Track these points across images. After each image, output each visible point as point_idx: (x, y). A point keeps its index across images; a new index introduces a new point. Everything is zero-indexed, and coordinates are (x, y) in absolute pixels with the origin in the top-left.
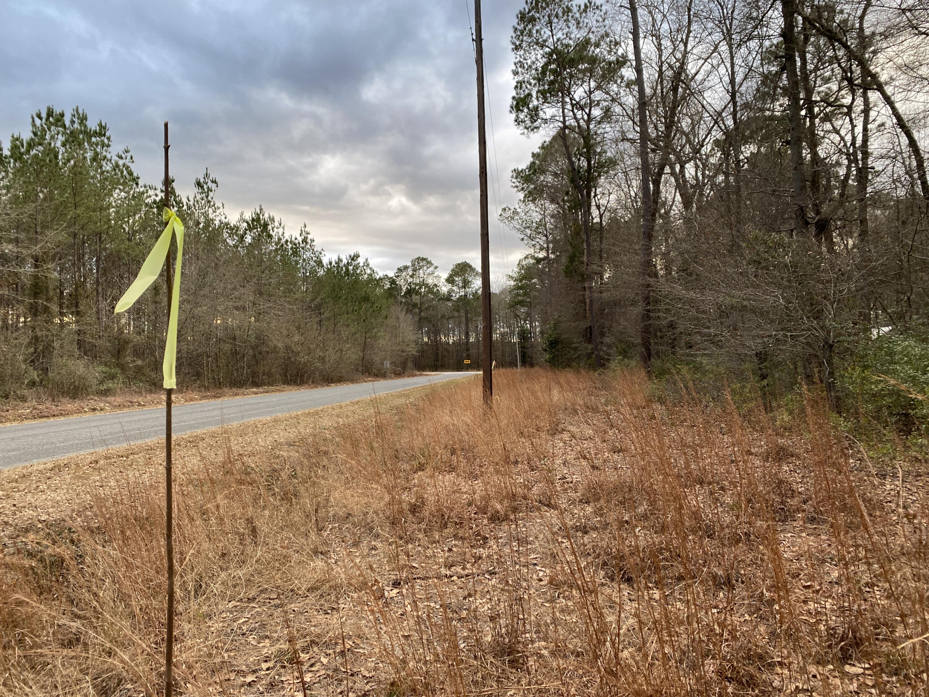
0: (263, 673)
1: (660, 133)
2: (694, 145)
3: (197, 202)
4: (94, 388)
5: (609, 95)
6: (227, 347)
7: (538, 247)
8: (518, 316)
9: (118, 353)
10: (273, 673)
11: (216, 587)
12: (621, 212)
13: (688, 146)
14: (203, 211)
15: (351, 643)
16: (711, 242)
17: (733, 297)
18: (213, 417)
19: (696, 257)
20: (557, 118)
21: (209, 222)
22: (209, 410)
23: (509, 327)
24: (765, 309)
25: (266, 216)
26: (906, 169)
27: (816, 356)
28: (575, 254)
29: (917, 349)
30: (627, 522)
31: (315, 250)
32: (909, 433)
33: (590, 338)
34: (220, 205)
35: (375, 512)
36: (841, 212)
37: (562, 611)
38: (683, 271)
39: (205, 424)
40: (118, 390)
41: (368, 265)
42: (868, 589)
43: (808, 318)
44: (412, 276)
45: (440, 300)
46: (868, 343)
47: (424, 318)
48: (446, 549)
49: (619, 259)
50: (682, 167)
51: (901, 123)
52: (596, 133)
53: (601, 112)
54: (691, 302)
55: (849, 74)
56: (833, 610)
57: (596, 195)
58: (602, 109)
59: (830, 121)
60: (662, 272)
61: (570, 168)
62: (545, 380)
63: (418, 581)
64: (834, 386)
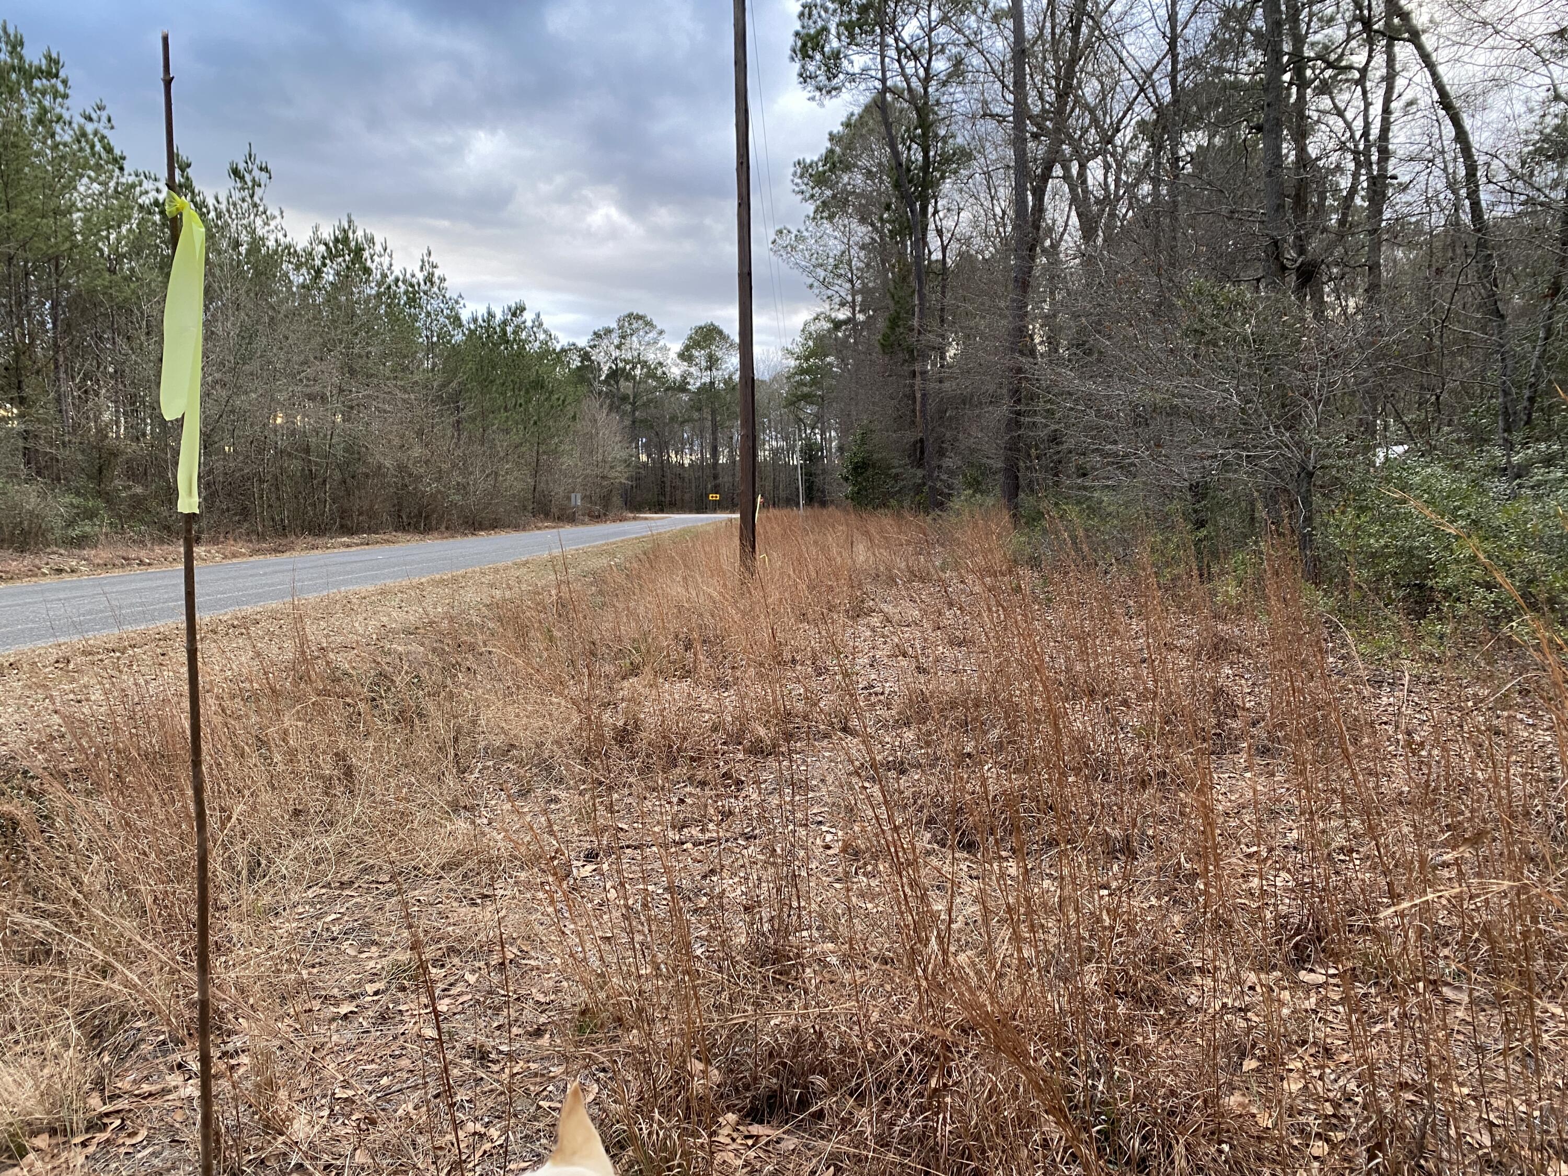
0: (370, 999)
1: (1047, 106)
2: (1103, 129)
3: (235, 205)
4: (58, 533)
5: (964, 34)
6: (294, 465)
7: (837, 300)
8: (801, 420)
9: (100, 473)
10: (384, 999)
11: (284, 865)
12: (978, 242)
13: (1093, 131)
14: (245, 222)
15: (515, 951)
16: (1126, 297)
17: (1157, 391)
18: (273, 585)
19: (1099, 323)
20: (873, 73)
21: (256, 243)
22: (265, 574)
23: (785, 439)
24: (1209, 412)
25: (360, 233)
26: (1447, 178)
27: (1286, 490)
28: (899, 313)
29: (1444, 481)
30: (969, 755)
31: (448, 296)
32: (1423, 615)
33: (921, 459)
34: (277, 213)
35: (557, 742)
36: (1338, 251)
37: (862, 895)
38: (1078, 346)
39: (260, 597)
40: (102, 537)
41: (541, 325)
42: (1342, 857)
43: (1275, 427)
44: (618, 347)
45: (667, 389)
46: (1368, 471)
47: (641, 421)
48: (675, 800)
49: (972, 324)
50: (1083, 167)
51: (1445, 102)
52: (938, 103)
53: (948, 65)
54: (1089, 399)
55: (1366, 12)
56: (1286, 889)
57: (936, 212)
58: (949, 59)
59: (1330, 94)
60: (1041, 349)
61: (893, 163)
62: (844, 528)
63: (628, 851)
64: (1311, 541)
